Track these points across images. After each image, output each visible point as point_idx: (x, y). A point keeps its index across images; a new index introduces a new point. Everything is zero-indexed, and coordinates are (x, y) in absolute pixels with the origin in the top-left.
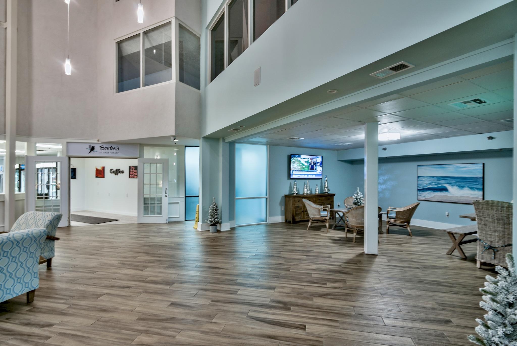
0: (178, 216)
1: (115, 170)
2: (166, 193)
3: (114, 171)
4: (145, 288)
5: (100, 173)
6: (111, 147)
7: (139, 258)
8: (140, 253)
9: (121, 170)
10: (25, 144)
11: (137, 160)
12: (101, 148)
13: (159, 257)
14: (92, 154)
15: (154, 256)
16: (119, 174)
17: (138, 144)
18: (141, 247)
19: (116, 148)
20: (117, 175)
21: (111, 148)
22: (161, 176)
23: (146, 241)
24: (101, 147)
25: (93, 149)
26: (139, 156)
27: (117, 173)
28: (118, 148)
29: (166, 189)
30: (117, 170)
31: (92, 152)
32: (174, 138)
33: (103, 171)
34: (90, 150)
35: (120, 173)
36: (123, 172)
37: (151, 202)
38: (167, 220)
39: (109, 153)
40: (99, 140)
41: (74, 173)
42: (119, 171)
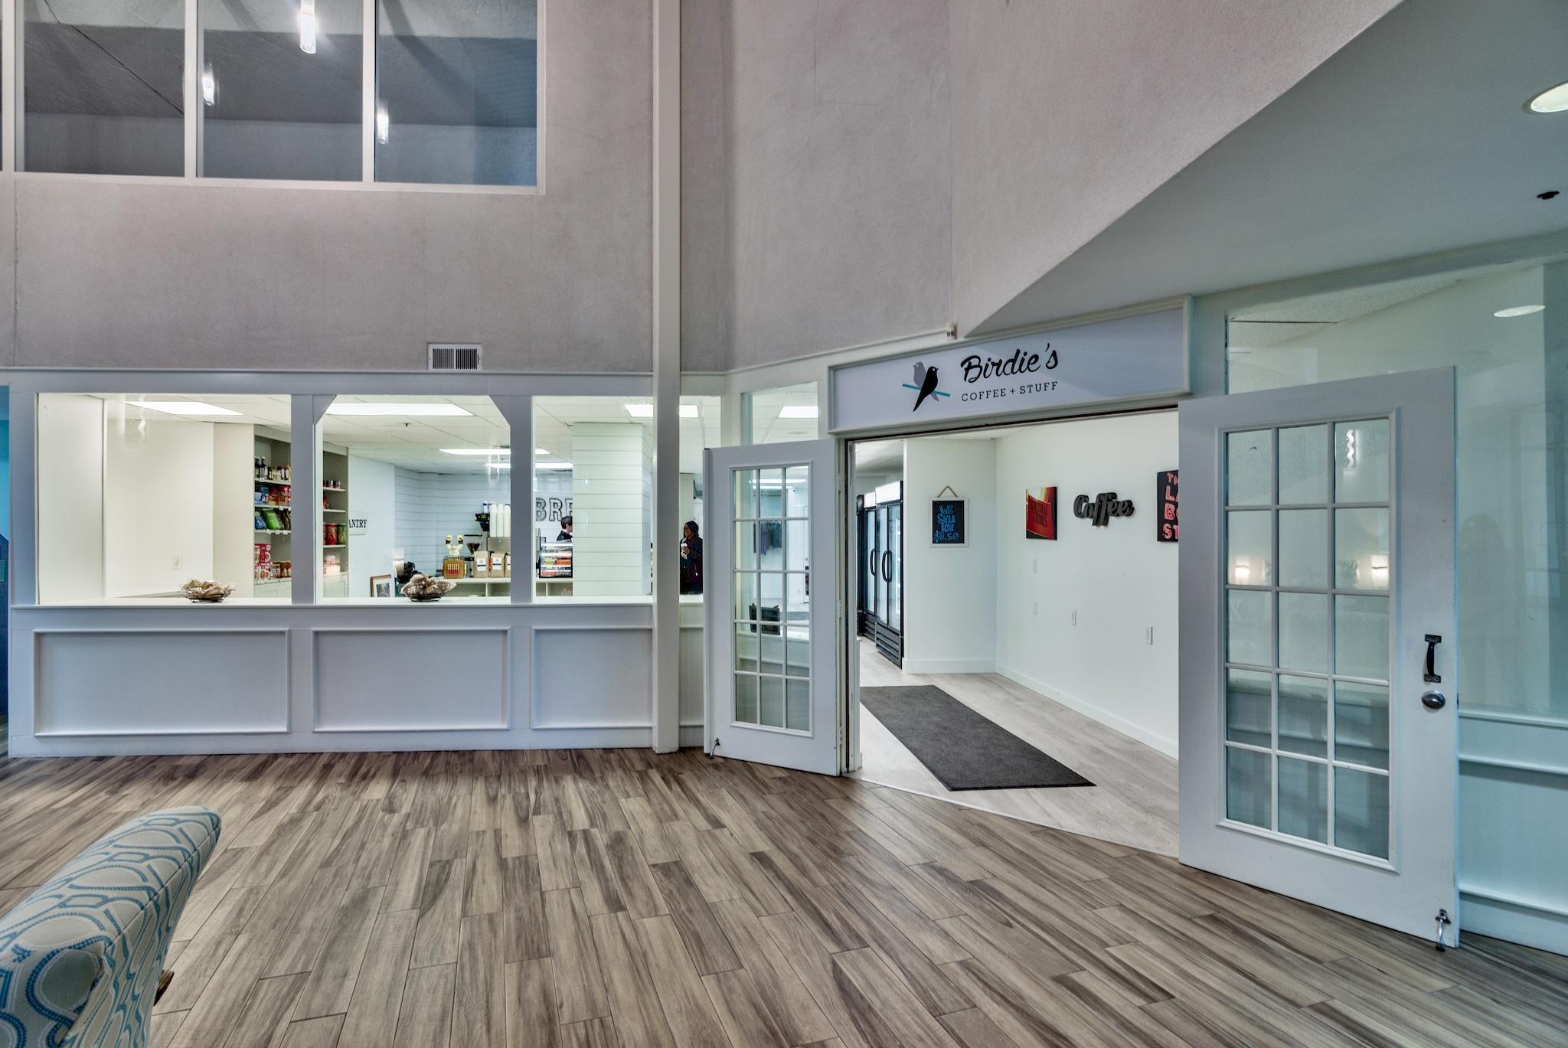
1: (1093, 500)
2: (1431, 675)
3: (1089, 507)
5: (1041, 519)
6: (1018, 352)
9: (1121, 498)
10: (717, 402)
11: (1171, 417)
12: (967, 370)
14: (933, 410)
16: (1112, 519)
17: (1182, 296)
19: (1045, 357)
20: (1106, 523)
21: (1020, 363)
22: (1380, 524)
24: (968, 364)
25: (929, 383)
26: (1186, 387)
27: (1103, 515)
28: (1054, 354)
29: (1433, 640)
30: (1100, 496)
31: (929, 397)
33: (1050, 510)
34: (918, 393)
35: (1115, 513)
36: (1128, 509)
37: (1283, 732)
38: (1443, 919)
39: (1007, 392)
40: (955, 328)
41: (954, 521)
42: (1110, 505)
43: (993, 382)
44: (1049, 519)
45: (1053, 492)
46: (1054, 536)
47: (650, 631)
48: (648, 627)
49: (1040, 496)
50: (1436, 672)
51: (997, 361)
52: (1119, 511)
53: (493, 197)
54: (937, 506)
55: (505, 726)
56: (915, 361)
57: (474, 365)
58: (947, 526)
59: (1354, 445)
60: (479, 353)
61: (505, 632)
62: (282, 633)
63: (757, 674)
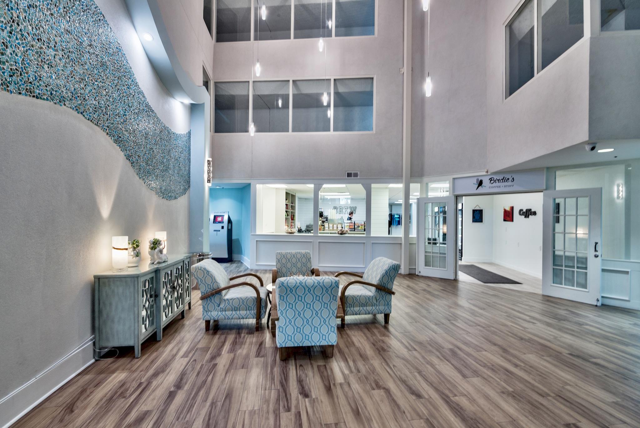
0: (627, 299)
1: (524, 210)
2: (596, 251)
3: (523, 213)
4: (435, 412)
5: (508, 216)
6: (504, 177)
7: (484, 353)
8: (495, 344)
9: (533, 210)
10: (419, 185)
11: (542, 194)
12: (491, 181)
13: (516, 366)
14: (480, 190)
15: (510, 361)
16: (530, 216)
17: (544, 167)
18: (508, 335)
19: (511, 179)
20: (528, 217)
21: (504, 180)
22: (586, 219)
23: (524, 328)
24: (491, 179)
25: (480, 183)
26: (545, 187)
27: (527, 215)
28: (513, 178)
29: (596, 243)
30: (527, 210)
31: (480, 187)
32: (591, 146)
33: (511, 213)
34: (477, 186)
35: (531, 214)
36: (535, 213)
37: (566, 264)
38: (598, 300)
39: (501, 187)
40: (488, 170)
41: (479, 215)
42: (529, 212)
43: (497, 184)
44: (511, 216)
45: (512, 208)
46: (512, 221)
47: (401, 244)
48: (400, 242)
49: (508, 209)
50: (597, 249)
51: (498, 179)
52: (532, 214)
53: (362, 135)
54: (474, 211)
55: (364, 266)
56: (477, 178)
57: (357, 176)
58: (477, 217)
59: (622, 191)
60: (359, 173)
61: (364, 243)
62: (311, 242)
63: (431, 255)
